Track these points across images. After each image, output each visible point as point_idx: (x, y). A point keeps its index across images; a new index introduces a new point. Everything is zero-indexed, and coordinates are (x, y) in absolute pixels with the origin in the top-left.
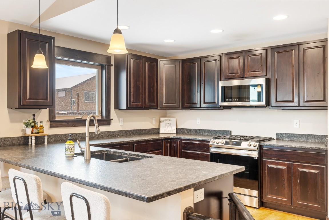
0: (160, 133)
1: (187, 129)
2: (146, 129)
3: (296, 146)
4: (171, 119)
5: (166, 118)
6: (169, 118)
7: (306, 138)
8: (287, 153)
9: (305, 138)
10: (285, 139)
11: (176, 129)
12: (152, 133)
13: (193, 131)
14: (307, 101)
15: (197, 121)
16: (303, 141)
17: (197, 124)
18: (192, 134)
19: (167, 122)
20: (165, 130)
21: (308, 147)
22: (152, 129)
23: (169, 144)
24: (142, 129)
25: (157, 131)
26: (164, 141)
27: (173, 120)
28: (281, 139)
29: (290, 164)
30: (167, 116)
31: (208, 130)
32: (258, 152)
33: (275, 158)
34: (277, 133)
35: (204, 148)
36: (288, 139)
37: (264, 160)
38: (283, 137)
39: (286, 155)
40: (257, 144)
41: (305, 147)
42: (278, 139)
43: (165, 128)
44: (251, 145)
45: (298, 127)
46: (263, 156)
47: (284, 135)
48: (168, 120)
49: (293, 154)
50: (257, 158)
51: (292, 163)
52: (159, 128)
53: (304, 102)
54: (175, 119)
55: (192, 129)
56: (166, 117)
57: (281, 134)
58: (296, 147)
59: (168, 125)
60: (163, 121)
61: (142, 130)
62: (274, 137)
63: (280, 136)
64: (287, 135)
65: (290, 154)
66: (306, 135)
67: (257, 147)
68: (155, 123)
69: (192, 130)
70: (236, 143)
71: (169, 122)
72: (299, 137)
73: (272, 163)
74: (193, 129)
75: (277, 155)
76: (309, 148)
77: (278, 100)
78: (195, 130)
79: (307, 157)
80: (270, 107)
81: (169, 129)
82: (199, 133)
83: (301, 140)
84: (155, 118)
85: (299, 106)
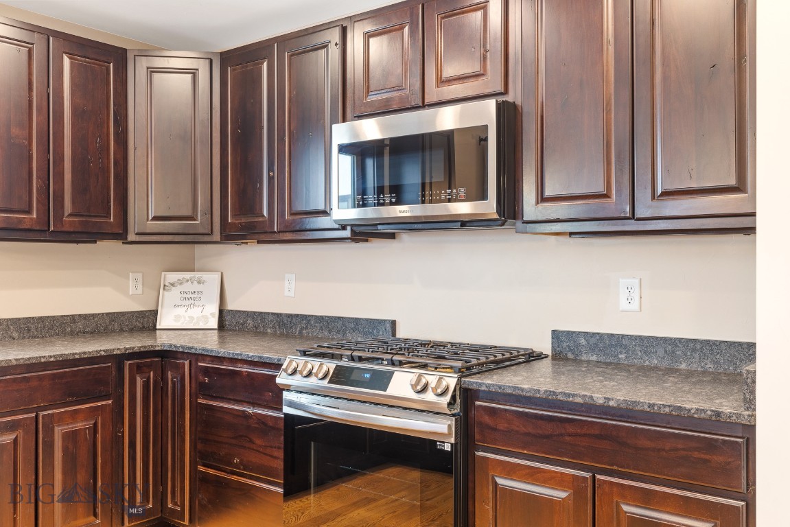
0: (157, 327)
1: (254, 313)
2: (94, 315)
3: (608, 399)
4: (205, 276)
5: (187, 275)
6: (197, 275)
7: (666, 352)
8: (570, 429)
9: (661, 352)
10: (584, 358)
11: (221, 311)
12: (122, 330)
13: (271, 321)
14: (667, 194)
15: (287, 282)
16: (656, 369)
17: (287, 293)
18: (269, 331)
19: (188, 287)
20: (178, 318)
21: (665, 406)
22: (123, 314)
23: (152, 373)
24: (73, 316)
25: (146, 321)
26: (127, 363)
27: (213, 279)
28: (570, 356)
29: (585, 479)
30: (197, 266)
31: (320, 319)
32: (452, 421)
33: (524, 448)
34: (554, 332)
35: (266, 394)
36: (594, 358)
37: (481, 454)
38: (578, 346)
39: (567, 438)
40: (451, 381)
41: (651, 406)
42: (558, 356)
43: (181, 311)
44: (424, 389)
45: (635, 306)
46: (477, 436)
47: (583, 341)
48: (191, 280)
49: (600, 437)
50: (447, 447)
51: (594, 477)
52: (157, 311)
53: (653, 198)
54: (217, 277)
55: (268, 314)
56: (193, 270)
57: (569, 334)
58: (612, 403)
59: (192, 298)
60: (173, 285)
61: (73, 319)
62: (545, 346)
63: (565, 345)
64: (593, 341)
65: (585, 435)
66: (665, 340)
67: (448, 398)
68: (140, 291)
69: (271, 318)
70: (371, 377)
71: (196, 287)
72: (638, 348)
73: (511, 471)
74: (273, 314)
75: (528, 434)
76: (667, 410)
77: (548, 192)
78: (278, 315)
79: (659, 450)
80: (519, 224)
81: (195, 312)
82: (291, 328)
83: (647, 363)
84: (139, 276)
85: (633, 217)
